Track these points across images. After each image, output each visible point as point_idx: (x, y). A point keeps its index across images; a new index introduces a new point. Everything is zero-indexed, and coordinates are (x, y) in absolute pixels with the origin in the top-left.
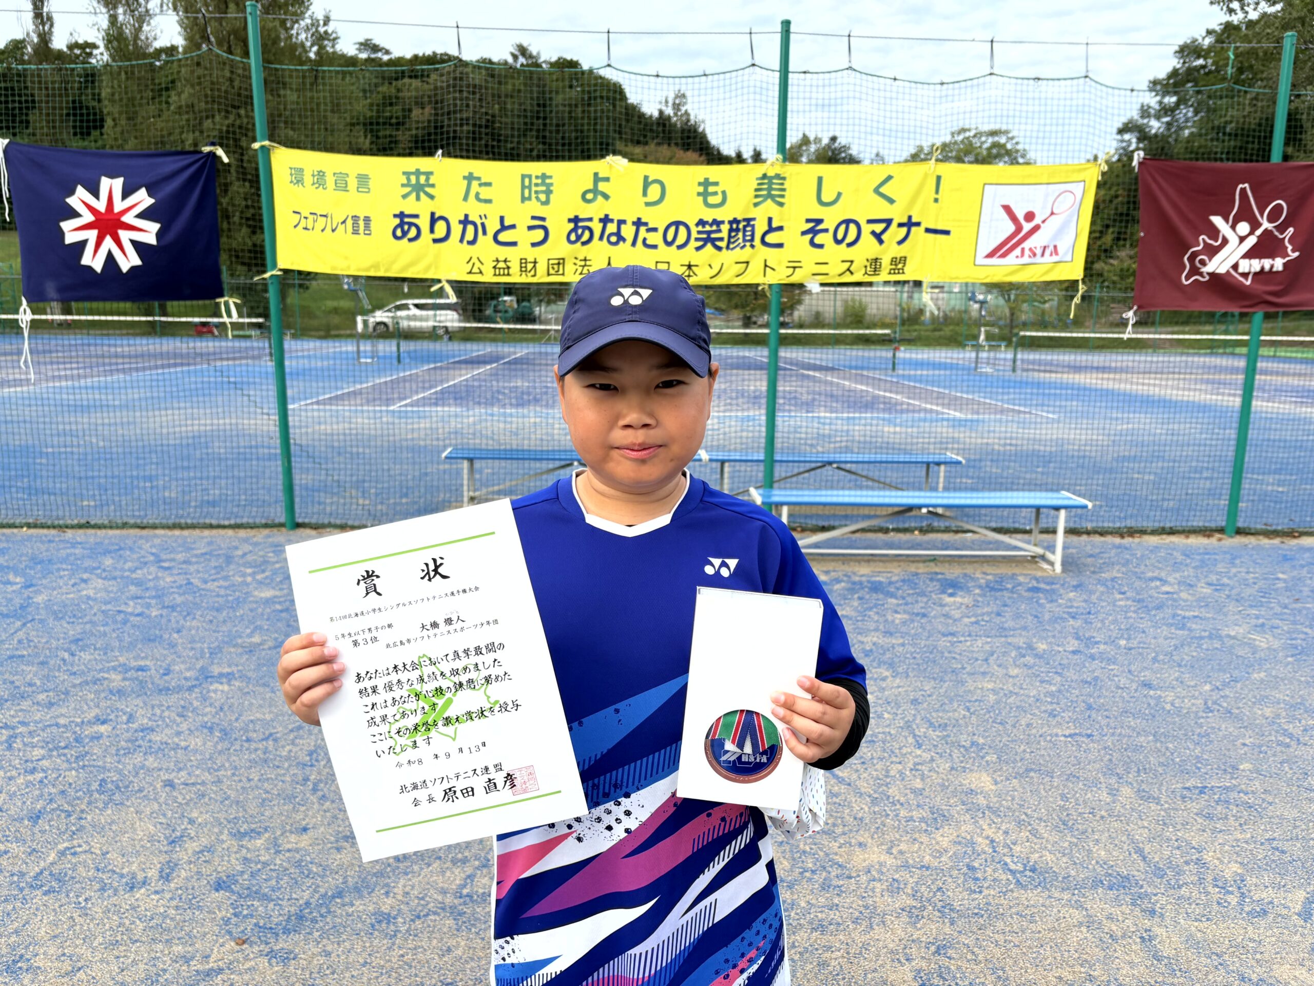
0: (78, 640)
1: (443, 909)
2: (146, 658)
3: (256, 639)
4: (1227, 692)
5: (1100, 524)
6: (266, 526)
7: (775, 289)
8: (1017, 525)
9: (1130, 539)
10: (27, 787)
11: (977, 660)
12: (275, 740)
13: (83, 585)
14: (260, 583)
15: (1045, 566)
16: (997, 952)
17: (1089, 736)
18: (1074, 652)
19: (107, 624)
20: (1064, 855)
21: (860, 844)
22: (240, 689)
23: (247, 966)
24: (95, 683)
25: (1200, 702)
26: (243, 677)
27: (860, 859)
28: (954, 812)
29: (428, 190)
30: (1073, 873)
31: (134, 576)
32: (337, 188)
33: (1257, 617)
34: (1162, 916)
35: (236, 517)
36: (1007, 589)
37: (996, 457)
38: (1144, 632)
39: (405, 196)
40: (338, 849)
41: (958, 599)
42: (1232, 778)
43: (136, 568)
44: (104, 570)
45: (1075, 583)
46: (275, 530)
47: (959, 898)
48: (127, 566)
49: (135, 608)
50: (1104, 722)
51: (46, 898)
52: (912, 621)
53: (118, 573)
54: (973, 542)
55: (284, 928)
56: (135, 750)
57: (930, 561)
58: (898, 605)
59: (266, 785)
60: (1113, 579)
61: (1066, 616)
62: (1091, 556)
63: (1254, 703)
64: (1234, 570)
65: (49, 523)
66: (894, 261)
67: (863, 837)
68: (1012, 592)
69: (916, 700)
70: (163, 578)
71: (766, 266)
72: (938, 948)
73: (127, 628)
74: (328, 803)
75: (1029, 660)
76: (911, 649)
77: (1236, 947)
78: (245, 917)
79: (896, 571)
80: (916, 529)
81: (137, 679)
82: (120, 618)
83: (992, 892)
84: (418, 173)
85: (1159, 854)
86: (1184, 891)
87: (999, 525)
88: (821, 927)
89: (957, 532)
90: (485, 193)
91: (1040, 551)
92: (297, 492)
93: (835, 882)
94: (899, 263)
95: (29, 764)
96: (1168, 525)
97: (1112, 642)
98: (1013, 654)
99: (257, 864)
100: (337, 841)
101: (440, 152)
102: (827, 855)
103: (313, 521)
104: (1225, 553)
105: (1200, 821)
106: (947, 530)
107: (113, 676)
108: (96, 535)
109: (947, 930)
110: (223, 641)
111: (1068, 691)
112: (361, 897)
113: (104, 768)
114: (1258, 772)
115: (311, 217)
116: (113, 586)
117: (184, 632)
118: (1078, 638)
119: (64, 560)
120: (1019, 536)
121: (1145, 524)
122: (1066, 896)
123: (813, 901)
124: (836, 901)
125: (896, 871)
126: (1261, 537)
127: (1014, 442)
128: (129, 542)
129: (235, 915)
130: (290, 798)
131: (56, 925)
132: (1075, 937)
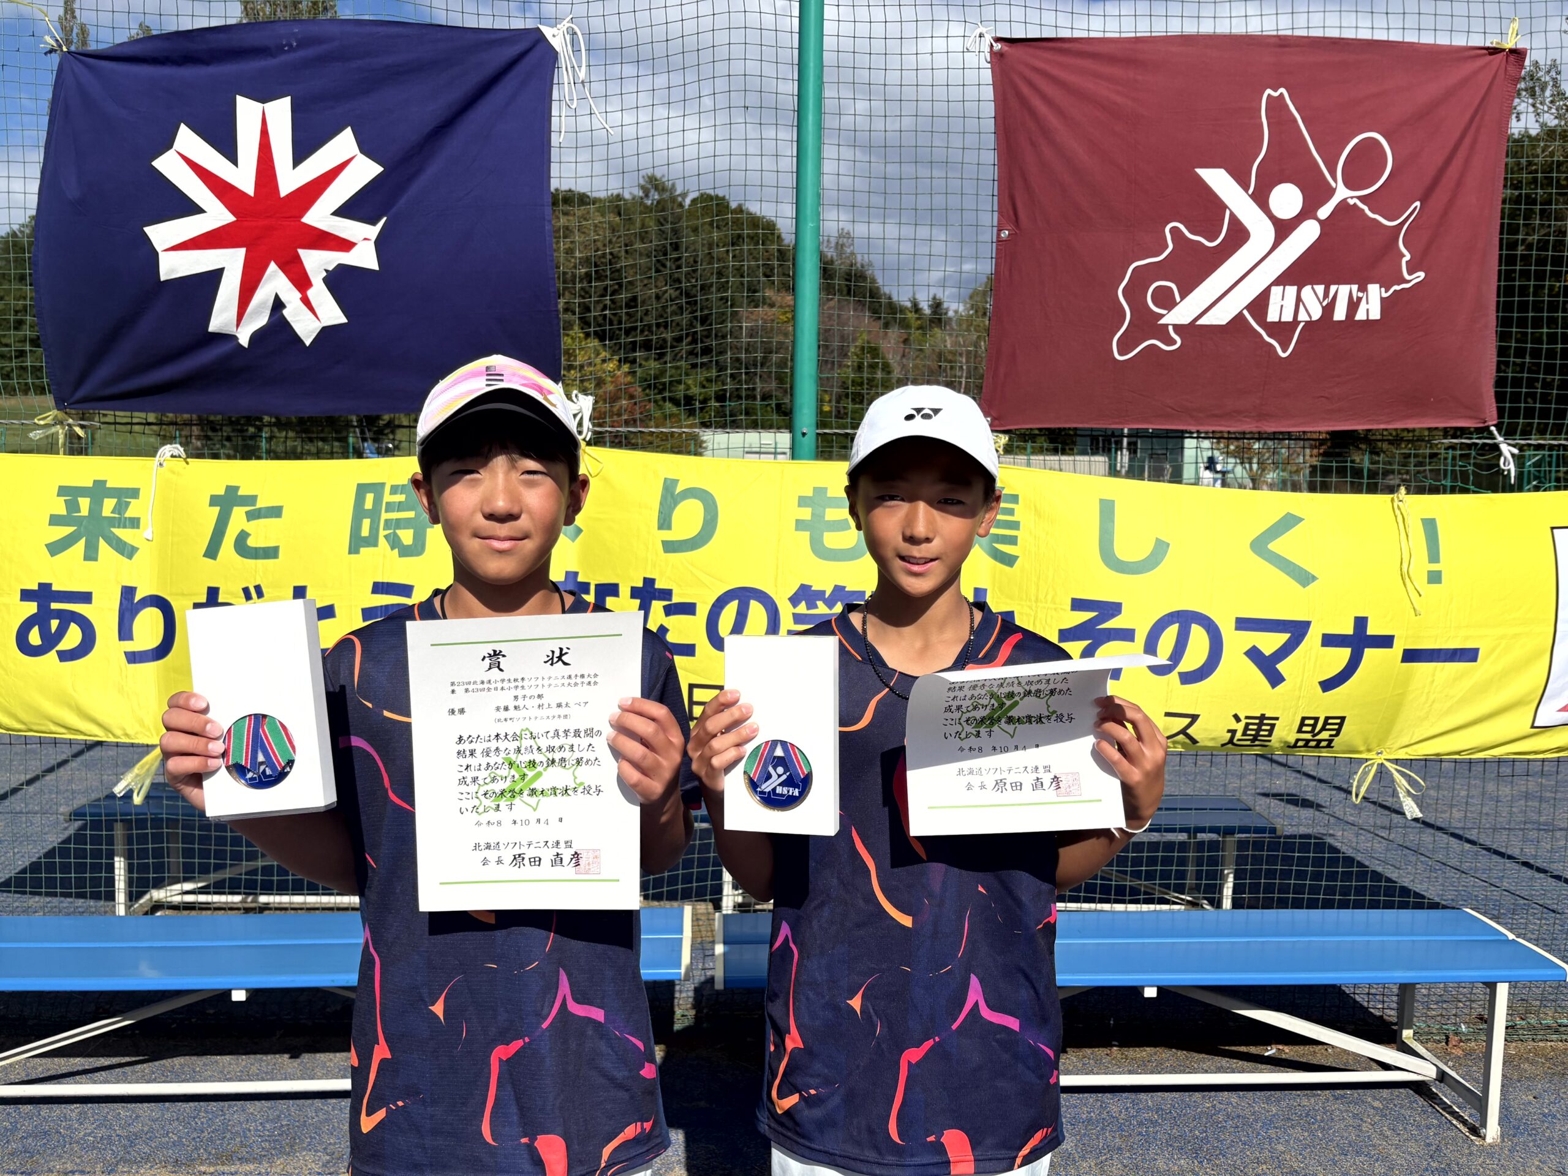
29: (118, 532)
39: (53, 548)
90: (261, 534)
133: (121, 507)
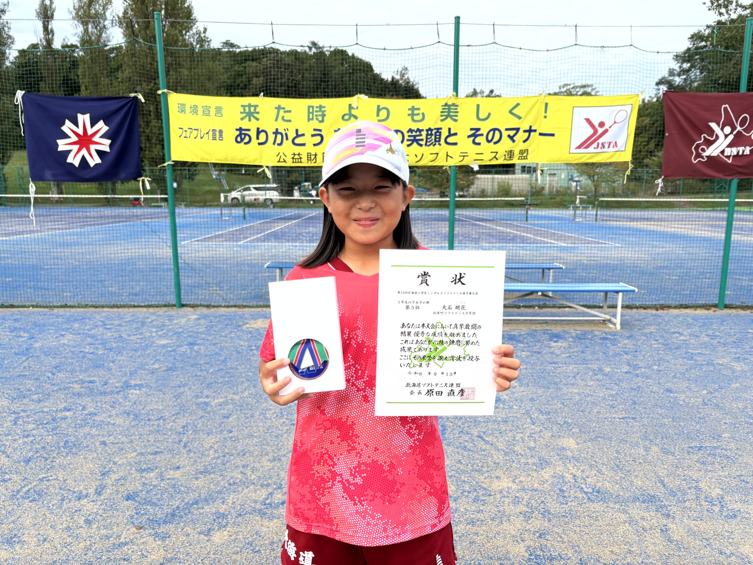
0: (57, 367)
1: (255, 511)
2: (94, 376)
3: (156, 366)
4: (716, 394)
5: (644, 303)
6: (165, 306)
7: (453, 169)
8: (595, 304)
9: (662, 311)
10: (24, 444)
11: (569, 377)
12: (164, 420)
13: (62, 338)
14: (160, 336)
15: (611, 326)
16: (575, 537)
17: (633, 418)
18: (626, 373)
19: (74, 358)
20: (617, 484)
21: (497, 477)
22: (146, 393)
23: (142, 541)
24: (65, 390)
25: (700, 400)
26: (147, 386)
27: (496, 485)
28: (552, 460)
29: (255, 115)
30: (622, 494)
31: (90, 333)
32: (204, 114)
33: (736, 354)
34: (674, 518)
35: (148, 301)
36: (588, 338)
37: (585, 267)
38: (668, 362)
39: (242, 119)
40: (197, 479)
41: (559, 344)
42: (718, 442)
43: (92, 329)
44: (74, 330)
45: (628, 335)
46: (170, 308)
47: (554, 507)
48: (86, 328)
49: (89, 349)
50: (643, 411)
51: (30, 504)
52: (532, 356)
53: (81, 331)
54: (569, 313)
55: (164, 521)
56: (85, 425)
57: (544, 323)
58: (524, 347)
59: (158, 444)
60: (650, 333)
61: (622, 353)
62: (639, 320)
63: (732, 400)
64: (722, 328)
65: (45, 305)
66: (521, 152)
67: (499, 473)
68: (591, 340)
69: (533, 399)
70: (106, 334)
71: (447, 155)
72: (541, 535)
73: (85, 360)
74: (192, 454)
75: (600, 377)
76: (531, 371)
77: (718, 535)
78: (142, 514)
79: (524, 329)
80: (536, 306)
81: (89, 387)
82: (80, 355)
83: (573, 504)
84: (250, 106)
85: (674, 483)
86: (687, 504)
87: (585, 303)
88: (472, 523)
89: (560, 307)
90: (287, 116)
91: (608, 317)
92: (182, 288)
93: (481, 498)
94: (524, 153)
95: (26, 433)
96: (684, 303)
97: (649, 367)
98: (590, 374)
99: (150, 486)
100: (196, 474)
101: (262, 94)
102: (477, 483)
103: (192, 303)
104: (718, 318)
105: (698, 465)
106: (554, 307)
107: (75, 386)
108: (70, 311)
109: (546, 524)
110: (138, 368)
111: (622, 394)
112: (208, 504)
113: (68, 435)
114: (733, 438)
115: (189, 131)
116: (78, 338)
117: (117, 362)
118: (629, 365)
119: (52, 325)
120: (596, 310)
121: (670, 302)
122: (617, 506)
123: (468, 508)
124: (482, 508)
125: (518, 492)
126: (739, 310)
127: (596, 259)
128: (88, 315)
129: (137, 513)
130: (171, 451)
131: (36, 519)
132: (621, 529)
133: (255, 109)
